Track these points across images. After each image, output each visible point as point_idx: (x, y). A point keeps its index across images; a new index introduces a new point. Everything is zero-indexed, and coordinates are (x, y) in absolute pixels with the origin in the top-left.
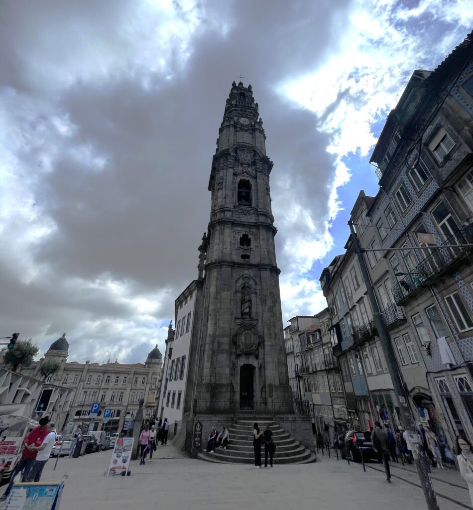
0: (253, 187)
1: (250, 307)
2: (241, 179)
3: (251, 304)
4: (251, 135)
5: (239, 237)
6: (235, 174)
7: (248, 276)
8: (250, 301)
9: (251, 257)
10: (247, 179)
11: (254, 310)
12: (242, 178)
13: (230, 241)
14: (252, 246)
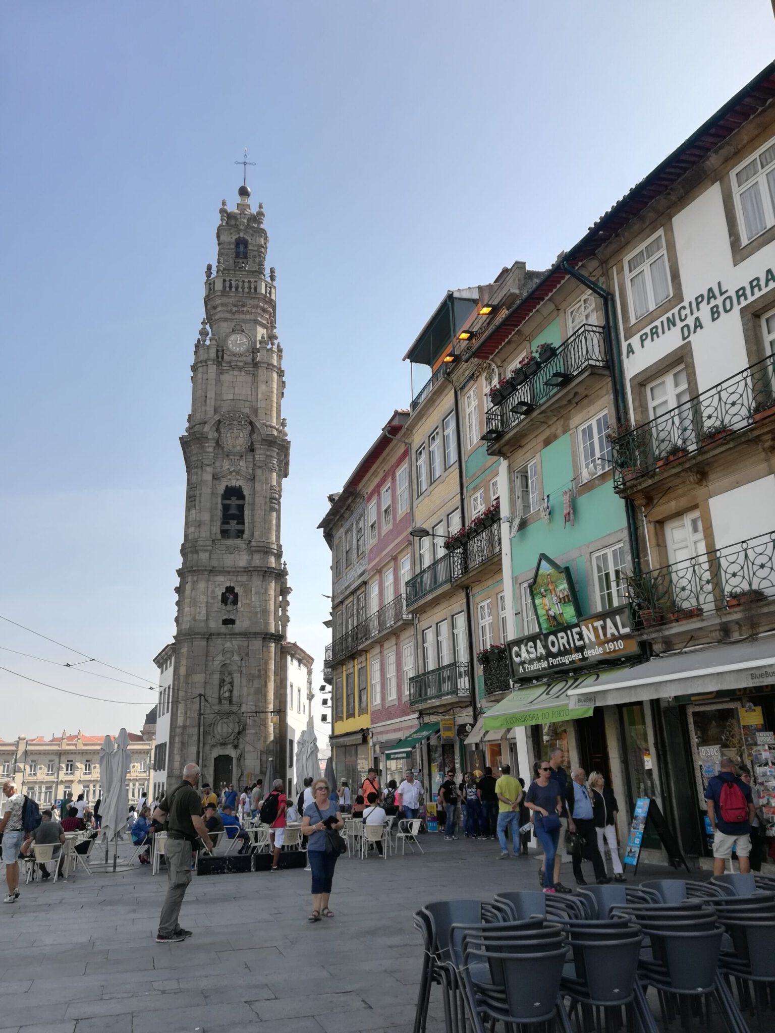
0: (247, 499)
1: (231, 691)
2: (227, 486)
3: (232, 686)
4: (249, 379)
5: (219, 592)
6: (215, 477)
7: (231, 649)
8: (232, 683)
9: (237, 622)
10: (238, 484)
11: (236, 693)
12: (229, 483)
13: (205, 600)
14: (239, 605)
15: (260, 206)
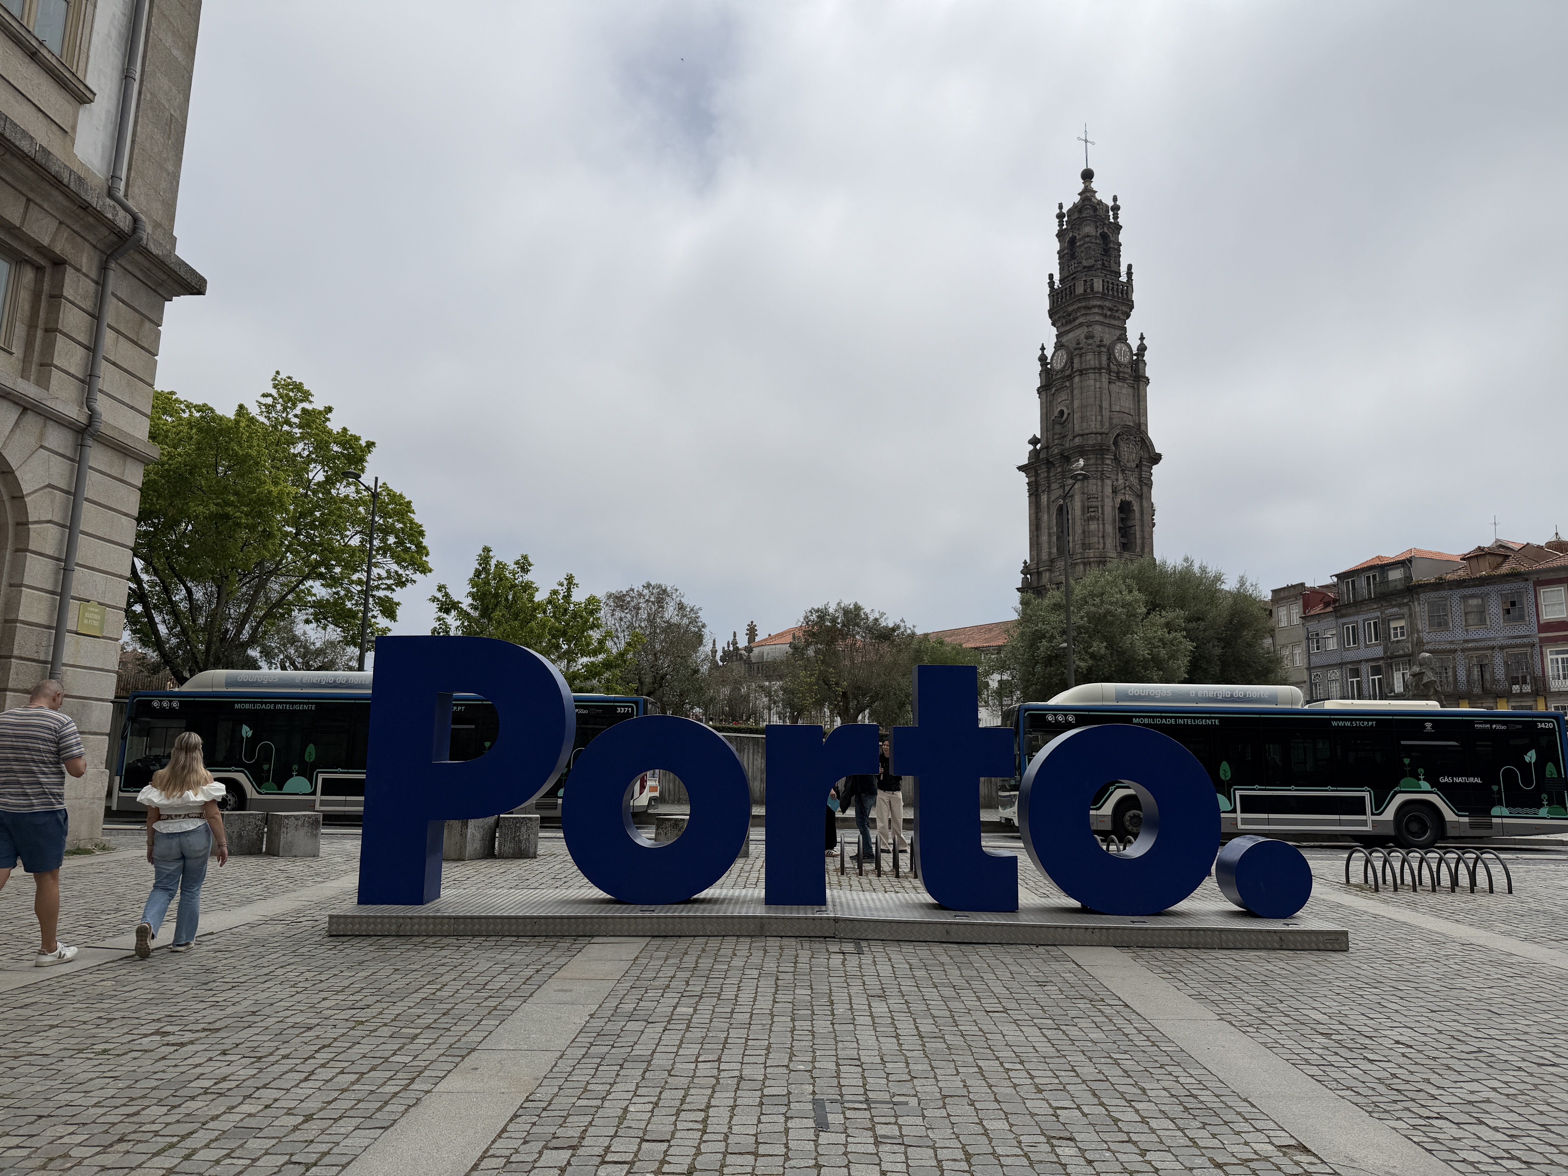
0: (1137, 515)
2: (1121, 500)
4: (1131, 390)
6: (1115, 491)
10: (1131, 499)
12: (1123, 497)
15: (1115, 199)
